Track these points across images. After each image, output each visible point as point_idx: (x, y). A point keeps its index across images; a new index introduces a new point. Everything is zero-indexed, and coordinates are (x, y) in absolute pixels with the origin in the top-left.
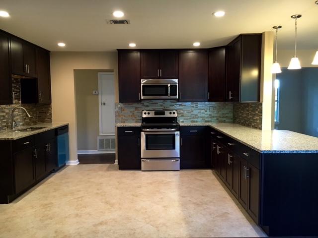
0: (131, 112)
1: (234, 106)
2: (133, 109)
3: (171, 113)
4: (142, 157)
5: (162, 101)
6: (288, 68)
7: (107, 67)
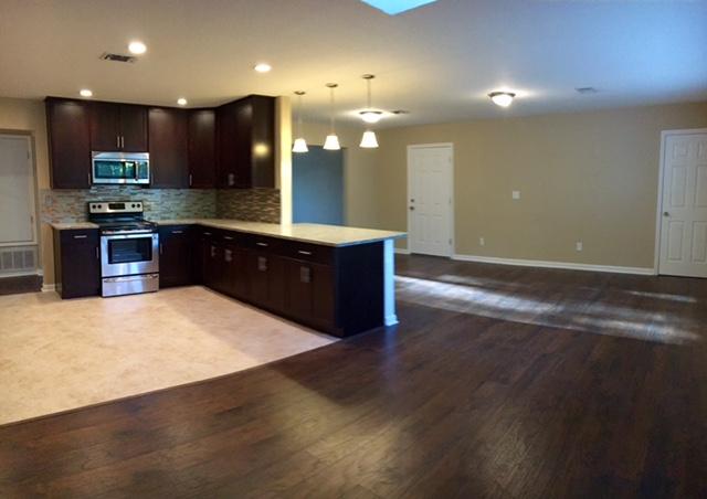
0: (68, 205)
1: (218, 196)
2: (72, 201)
3: (133, 206)
4: (103, 275)
5: (117, 187)
6: (325, 147)
7: (22, 126)
